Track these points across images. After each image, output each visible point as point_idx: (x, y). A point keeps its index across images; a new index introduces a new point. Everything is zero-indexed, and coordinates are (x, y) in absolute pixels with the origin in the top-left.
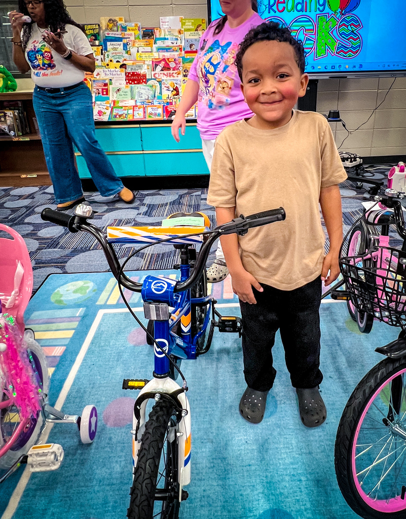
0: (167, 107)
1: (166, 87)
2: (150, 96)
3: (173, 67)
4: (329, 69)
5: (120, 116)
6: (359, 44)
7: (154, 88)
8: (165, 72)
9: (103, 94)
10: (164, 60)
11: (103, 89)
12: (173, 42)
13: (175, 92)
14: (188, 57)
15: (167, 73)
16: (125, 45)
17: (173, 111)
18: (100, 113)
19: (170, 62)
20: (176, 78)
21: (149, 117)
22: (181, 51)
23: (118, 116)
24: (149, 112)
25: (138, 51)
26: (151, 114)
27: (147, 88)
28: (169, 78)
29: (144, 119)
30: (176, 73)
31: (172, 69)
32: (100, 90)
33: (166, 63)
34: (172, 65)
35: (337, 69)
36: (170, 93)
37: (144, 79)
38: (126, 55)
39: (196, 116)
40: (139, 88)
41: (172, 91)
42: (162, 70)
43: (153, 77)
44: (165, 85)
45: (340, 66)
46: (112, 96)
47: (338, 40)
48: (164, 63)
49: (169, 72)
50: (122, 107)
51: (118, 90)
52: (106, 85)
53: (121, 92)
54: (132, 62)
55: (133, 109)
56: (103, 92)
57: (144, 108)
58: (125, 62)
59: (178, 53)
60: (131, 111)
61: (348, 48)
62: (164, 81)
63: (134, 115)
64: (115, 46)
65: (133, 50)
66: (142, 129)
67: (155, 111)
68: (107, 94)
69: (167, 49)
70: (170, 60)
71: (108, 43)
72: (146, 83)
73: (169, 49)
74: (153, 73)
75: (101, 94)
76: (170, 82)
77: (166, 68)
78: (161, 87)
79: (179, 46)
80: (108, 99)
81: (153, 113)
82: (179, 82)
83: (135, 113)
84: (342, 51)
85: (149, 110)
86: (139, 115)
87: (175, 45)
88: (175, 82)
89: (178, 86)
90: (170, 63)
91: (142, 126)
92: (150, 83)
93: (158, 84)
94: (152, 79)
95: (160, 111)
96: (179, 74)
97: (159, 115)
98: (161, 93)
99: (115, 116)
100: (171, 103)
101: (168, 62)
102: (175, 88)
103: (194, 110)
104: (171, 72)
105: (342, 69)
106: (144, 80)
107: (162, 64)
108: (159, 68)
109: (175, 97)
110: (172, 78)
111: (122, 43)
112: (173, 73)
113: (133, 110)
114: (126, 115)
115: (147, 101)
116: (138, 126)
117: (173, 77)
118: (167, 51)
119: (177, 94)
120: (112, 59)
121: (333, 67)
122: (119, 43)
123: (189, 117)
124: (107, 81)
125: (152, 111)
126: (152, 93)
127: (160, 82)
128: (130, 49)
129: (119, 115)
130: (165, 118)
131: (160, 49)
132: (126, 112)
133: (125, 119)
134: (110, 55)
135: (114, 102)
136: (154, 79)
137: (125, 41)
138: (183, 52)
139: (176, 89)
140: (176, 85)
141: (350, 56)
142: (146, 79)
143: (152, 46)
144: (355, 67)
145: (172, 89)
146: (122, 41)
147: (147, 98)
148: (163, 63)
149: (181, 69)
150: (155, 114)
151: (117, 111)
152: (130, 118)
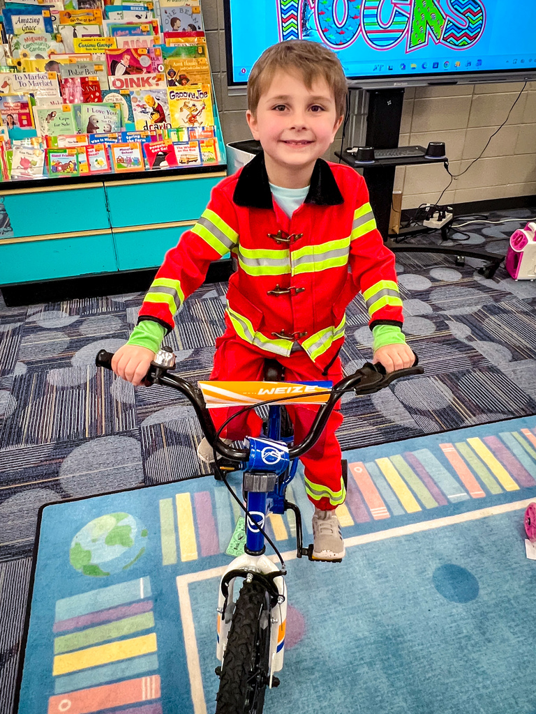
0: (147, 146)
1: (138, 105)
2: (113, 126)
3: (147, 65)
4: (430, 70)
5: (65, 167)
6: (481, 21)
7: (118, 108)
8: (134, 77)
9: (22, 125)
10: (128, 51)
11: (20, 115)
12: (139, 13)
13: (157, 116)
14: (172, 45)
15: (138, 79)
16: (48, 22)
17: (160, 153)
18: (25, 163)
19: (140, 55)
20: (154, 87)
21: (120, 166)
22: (156, 32)
23: (60, 168)
24: (116, 157)
25: (75, 35)
26: (121, 160)
27: (104, 109)
28: (142, 88)
29: (109, 172)
30: (154, 78)
31: (145, 70)
32: (15, 116)
33: (133, 57)
34: (145, 61)
35: (441, 69)
36: (147, 117)
37: (96, 91)
38: (54, 45)
39: (202, 160)
40: (90, 111)
41: (152, 114)
42: (126, 73)
43: (112, 88)
44: (138, 103)
45: (446, 64)
46: (42, 128)
47: (447, 15)
48: (129, 57)
49: (140, 76)
50: (64, 150)
51: (51, 115)
52: (24, 106)
53: (56, 120)
54: (66, 57)
55: (87, 152)
56: (21, 121)
57: (106, 150)
58: (53, 58)
59: (152, 37)
60: (83, 157)
61: (463, 30)
62: (135, 95)
63: (89, 165)
64: (28, 25)
65: (66, 32)
66: (109, 190)
67: (129, 155)
68: (30, 124)
69: (130, 29)
70: (139, 52)
71: (14, 18)
72: (100, 100)
73: (135, 29)
74: (112, 78)
75: (18, 125)
76: (145, 97)
77: (135, 67)
78: (130, 107)
79: (151, 22)
80: (34, 134)
81: (125, 157)
82: (161, 96)
83: (92, 160)
84: (452, 35)
85: (117, 153)
86: (99, 164)
87: (143, 20)
88: (154, 95)
89: (162, 104)
90: (140, 59)
91: (107, 184)
92: (108, 98)
93: (124, 101)
94: (110, 91)
95: (137, 154)
96: (159, 79)
97: (137, 161)
98: (131, 118)
99: (55, 169)
100: (154, 138)
101: (136, 56)
102: (156, 106)
103: (197, 148)
104: (144, 75)
105: (449, 69)
106: (97, 94)
107: (126, 61)
108: (120, 69)
109: (159, 124)
110: (147, 87)
111: (41, 17)
112: (149, 78)
113: (88, 155)
114: (75, 164)
115: (108, 135)
116: (101, 184)
117: (150, 85)
118: (131, 34)
119: (162, 119)
120: (27, 51)
121: (436, 65)
122: (36, 17)
123: (191, 164)
124: (27, 99)
125: (121, 155)
126: (115, 118)
127: (127, 97)
128: (58, 29)
129: (62, 166)
130: (149, 168)
131: (115, 30)
132: (73, 159)
133: (75, 174)
134: (23, 43)
135: (47, 139)
136: (115, 91)
137: (45, 13)
138: (161, 35)
139: (159, 110)
140: (157, 102)
141: (464, 45)
142: (99, 91)
143: (101, 23)
144: (470, 63)
145: (151, 110)
146: (41, 14)
147: (108, 129)
148: (127, 57)
149: (161, 68)
150: (129, 161)
151: (56, 159)
152: (83, 171)
